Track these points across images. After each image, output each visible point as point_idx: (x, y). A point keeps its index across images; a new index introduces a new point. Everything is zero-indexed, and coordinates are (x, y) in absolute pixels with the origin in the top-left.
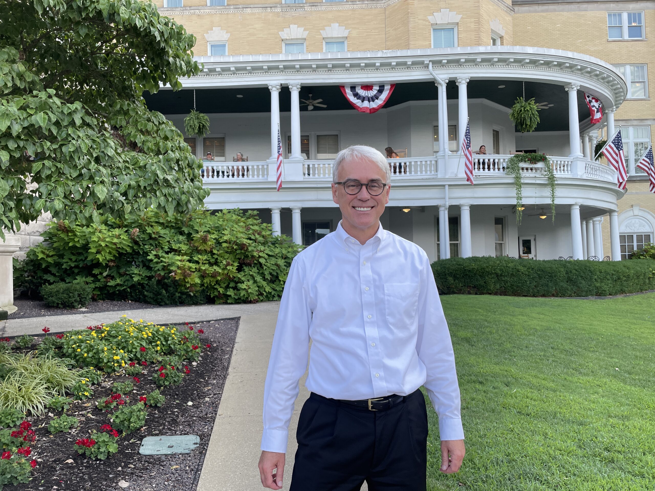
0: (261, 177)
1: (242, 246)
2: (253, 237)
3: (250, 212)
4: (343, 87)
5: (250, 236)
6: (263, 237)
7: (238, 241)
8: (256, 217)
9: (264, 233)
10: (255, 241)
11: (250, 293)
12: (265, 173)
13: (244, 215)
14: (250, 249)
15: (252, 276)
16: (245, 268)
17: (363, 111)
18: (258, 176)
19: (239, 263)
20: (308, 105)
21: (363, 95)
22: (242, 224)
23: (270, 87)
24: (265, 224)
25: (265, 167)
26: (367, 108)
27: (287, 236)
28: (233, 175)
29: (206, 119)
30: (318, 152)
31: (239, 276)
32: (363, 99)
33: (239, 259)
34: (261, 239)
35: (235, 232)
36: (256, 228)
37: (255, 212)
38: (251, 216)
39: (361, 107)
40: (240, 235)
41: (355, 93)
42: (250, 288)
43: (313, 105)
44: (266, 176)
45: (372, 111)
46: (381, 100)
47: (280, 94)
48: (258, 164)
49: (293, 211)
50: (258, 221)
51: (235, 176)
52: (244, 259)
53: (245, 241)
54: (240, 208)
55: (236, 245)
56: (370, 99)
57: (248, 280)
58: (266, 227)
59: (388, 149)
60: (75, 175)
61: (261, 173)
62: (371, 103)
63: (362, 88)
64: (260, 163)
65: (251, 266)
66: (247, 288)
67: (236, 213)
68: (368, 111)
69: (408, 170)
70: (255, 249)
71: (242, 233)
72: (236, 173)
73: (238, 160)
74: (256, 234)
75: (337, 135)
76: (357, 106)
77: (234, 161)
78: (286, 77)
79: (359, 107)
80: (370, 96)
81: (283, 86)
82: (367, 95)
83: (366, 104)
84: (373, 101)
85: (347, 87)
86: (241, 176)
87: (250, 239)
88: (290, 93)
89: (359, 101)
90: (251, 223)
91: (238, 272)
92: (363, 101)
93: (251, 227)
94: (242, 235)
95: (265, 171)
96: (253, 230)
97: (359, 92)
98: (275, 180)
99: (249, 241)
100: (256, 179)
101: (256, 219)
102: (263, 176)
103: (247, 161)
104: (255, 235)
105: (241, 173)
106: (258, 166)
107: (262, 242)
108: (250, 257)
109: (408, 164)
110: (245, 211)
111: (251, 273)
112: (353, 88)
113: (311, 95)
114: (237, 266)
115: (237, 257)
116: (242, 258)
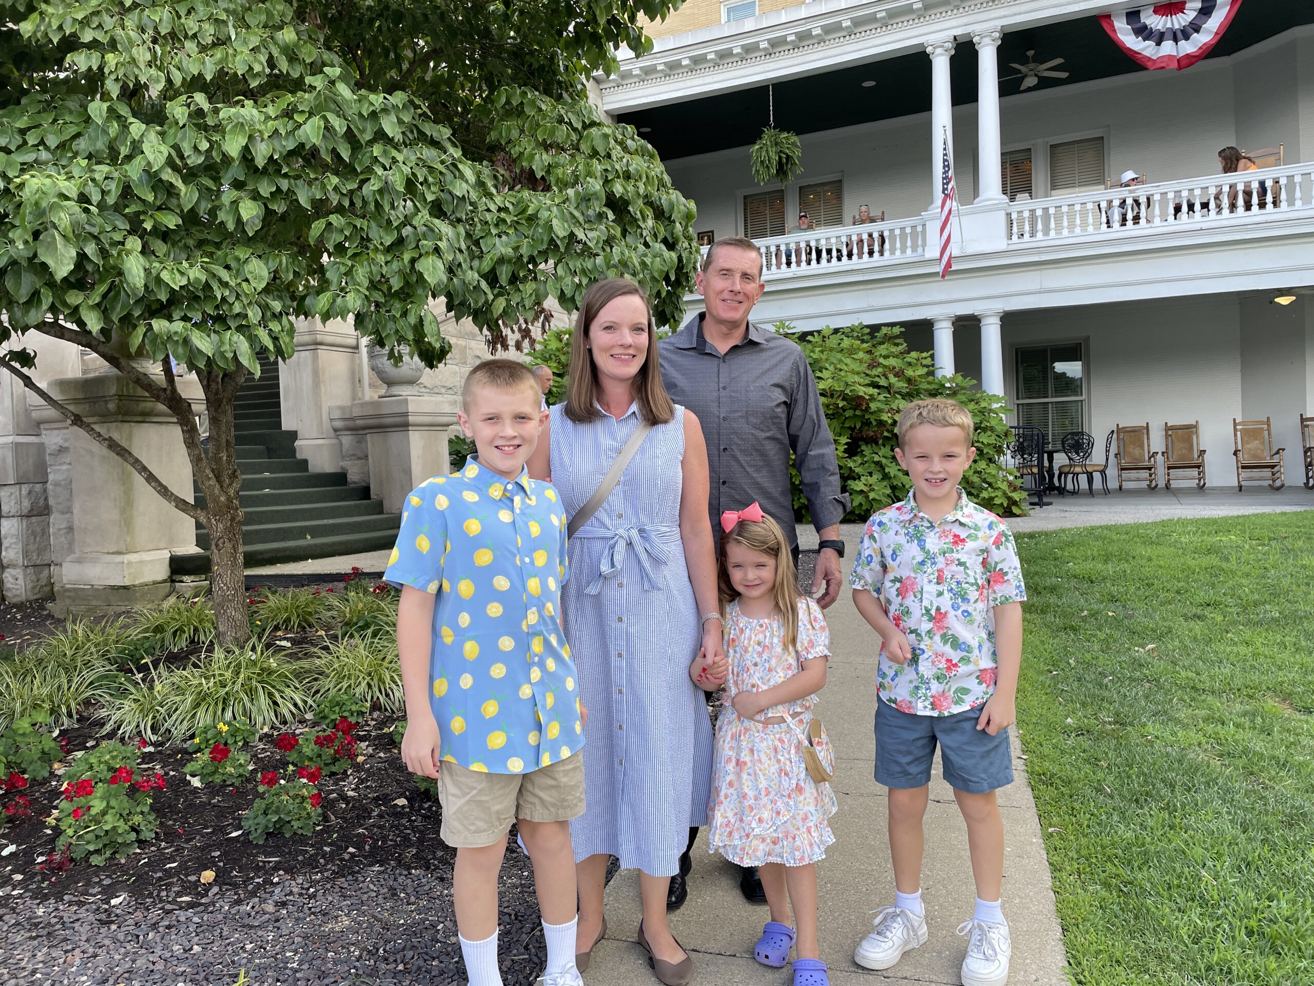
0: (909, 251)
1: (856, 402)
2: (883, 382)
3: (884, 330)
4: (1108, 17)
5: (877, 379)
6: (909, 381)
7: (847, 391)
8: (897, 341)
9: (909, 373)
10: (888, 389)
11: (874, 499)
12: (920, 242)
13: (873, 337)
14: (873, 406)
15: (878, 463)
16: (863, 447)
17: (1161, 65)
18: (903, 251)
19: (851, 437)
20: (1026, 76)
21: (1160, 27)
22: (861, 355)
23: (929, 50)
24: (914, 354)
25: (919, 229)
26: (1170, 57)
27: (964, 377)
28: (850, 255)
29: (794, 144)
30: (1054, 187)
31: (851, 464)
32: (1159, 38)
33: (852, 429)
34: (900, 384)
35: (842, 373)
36: (892, 362)
37: (897, 330)
38: (889, 339)
39: (1155, 58)
40: (851, 378)
41: (1138, 25)
42: (873, 490)
43: (1036, 75)
44: (920, 250)
45: (1183, 63)
46: (1208, 31)
47: (953, 60)
48: (902, 225)
49: (984, 322)
50: (900, 348)
51: (855, 257)
52: (861, 430)
53: (862, 391)
54: (865, 323)
55: (844, 399)
56: (1179, 35)
57: (871, 474)
58: (918, 360)
59: (1227, 152)
60: (388, 241)
61: (909, 243)
62: (1182, 43)
63: (1155, 12)
64: (907, 222)
65: (877, 444)
66: (865, 489)
67: (855, 334)
68: (1176, 65)
69: (1283, 196)
70: (886, 408)
71: (858, 373)
72: (855, 251)
73: (863, 222)
74: (891, 376)
75: (1102, 138)
76: (1145, 57)
77: (854, 224)
78: (965, 20)
79: (1149, 59)
80: (1177, 26)
81: (960, 40)
82: (1169, 25)
83: (1168, 48)
84: (1187, 38)
85: (1118, 15)
86: (866, 256)
87: (875, 385)
88: (975, 54)
89: (1150, 43)
90: (884, 353)
91: (850, 457)
92: (1158, 44)
93: (881, 360)
94: (857, 378)
95: (918, 237)
96: (885, 366)
97: (1148, 22)
98: (938, 255)
99: (871, 391)
100: (898, 257)
101: (897, 345)
102: (914, 249)
103: (883, 220)
104: (887, 378)
105: (866, 249)
106: (902, 229)
107: (905, 391)
108: (874, 423)
109: (1283, 181)
110: (875, 328)
111: (876, 458)
112: (1133, 16)
113: (1031, 53)
114: (847, 444)
115: (847, 425)
116: (858, 427)
